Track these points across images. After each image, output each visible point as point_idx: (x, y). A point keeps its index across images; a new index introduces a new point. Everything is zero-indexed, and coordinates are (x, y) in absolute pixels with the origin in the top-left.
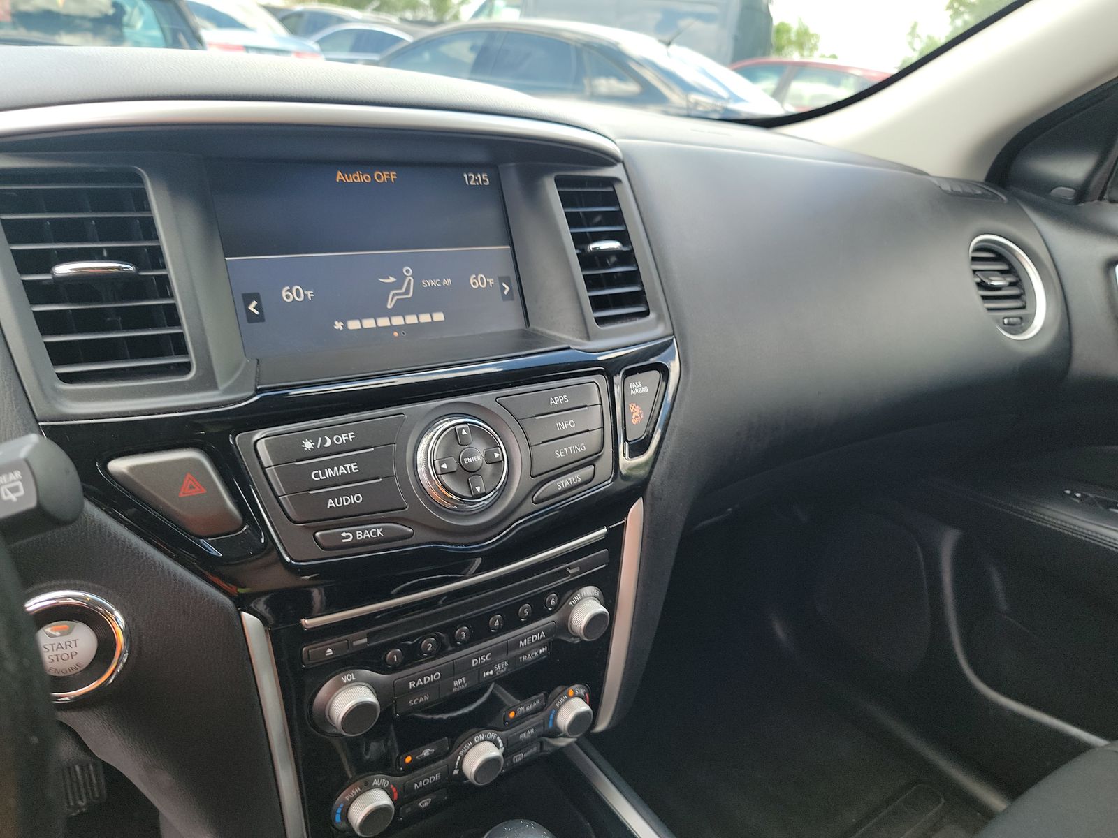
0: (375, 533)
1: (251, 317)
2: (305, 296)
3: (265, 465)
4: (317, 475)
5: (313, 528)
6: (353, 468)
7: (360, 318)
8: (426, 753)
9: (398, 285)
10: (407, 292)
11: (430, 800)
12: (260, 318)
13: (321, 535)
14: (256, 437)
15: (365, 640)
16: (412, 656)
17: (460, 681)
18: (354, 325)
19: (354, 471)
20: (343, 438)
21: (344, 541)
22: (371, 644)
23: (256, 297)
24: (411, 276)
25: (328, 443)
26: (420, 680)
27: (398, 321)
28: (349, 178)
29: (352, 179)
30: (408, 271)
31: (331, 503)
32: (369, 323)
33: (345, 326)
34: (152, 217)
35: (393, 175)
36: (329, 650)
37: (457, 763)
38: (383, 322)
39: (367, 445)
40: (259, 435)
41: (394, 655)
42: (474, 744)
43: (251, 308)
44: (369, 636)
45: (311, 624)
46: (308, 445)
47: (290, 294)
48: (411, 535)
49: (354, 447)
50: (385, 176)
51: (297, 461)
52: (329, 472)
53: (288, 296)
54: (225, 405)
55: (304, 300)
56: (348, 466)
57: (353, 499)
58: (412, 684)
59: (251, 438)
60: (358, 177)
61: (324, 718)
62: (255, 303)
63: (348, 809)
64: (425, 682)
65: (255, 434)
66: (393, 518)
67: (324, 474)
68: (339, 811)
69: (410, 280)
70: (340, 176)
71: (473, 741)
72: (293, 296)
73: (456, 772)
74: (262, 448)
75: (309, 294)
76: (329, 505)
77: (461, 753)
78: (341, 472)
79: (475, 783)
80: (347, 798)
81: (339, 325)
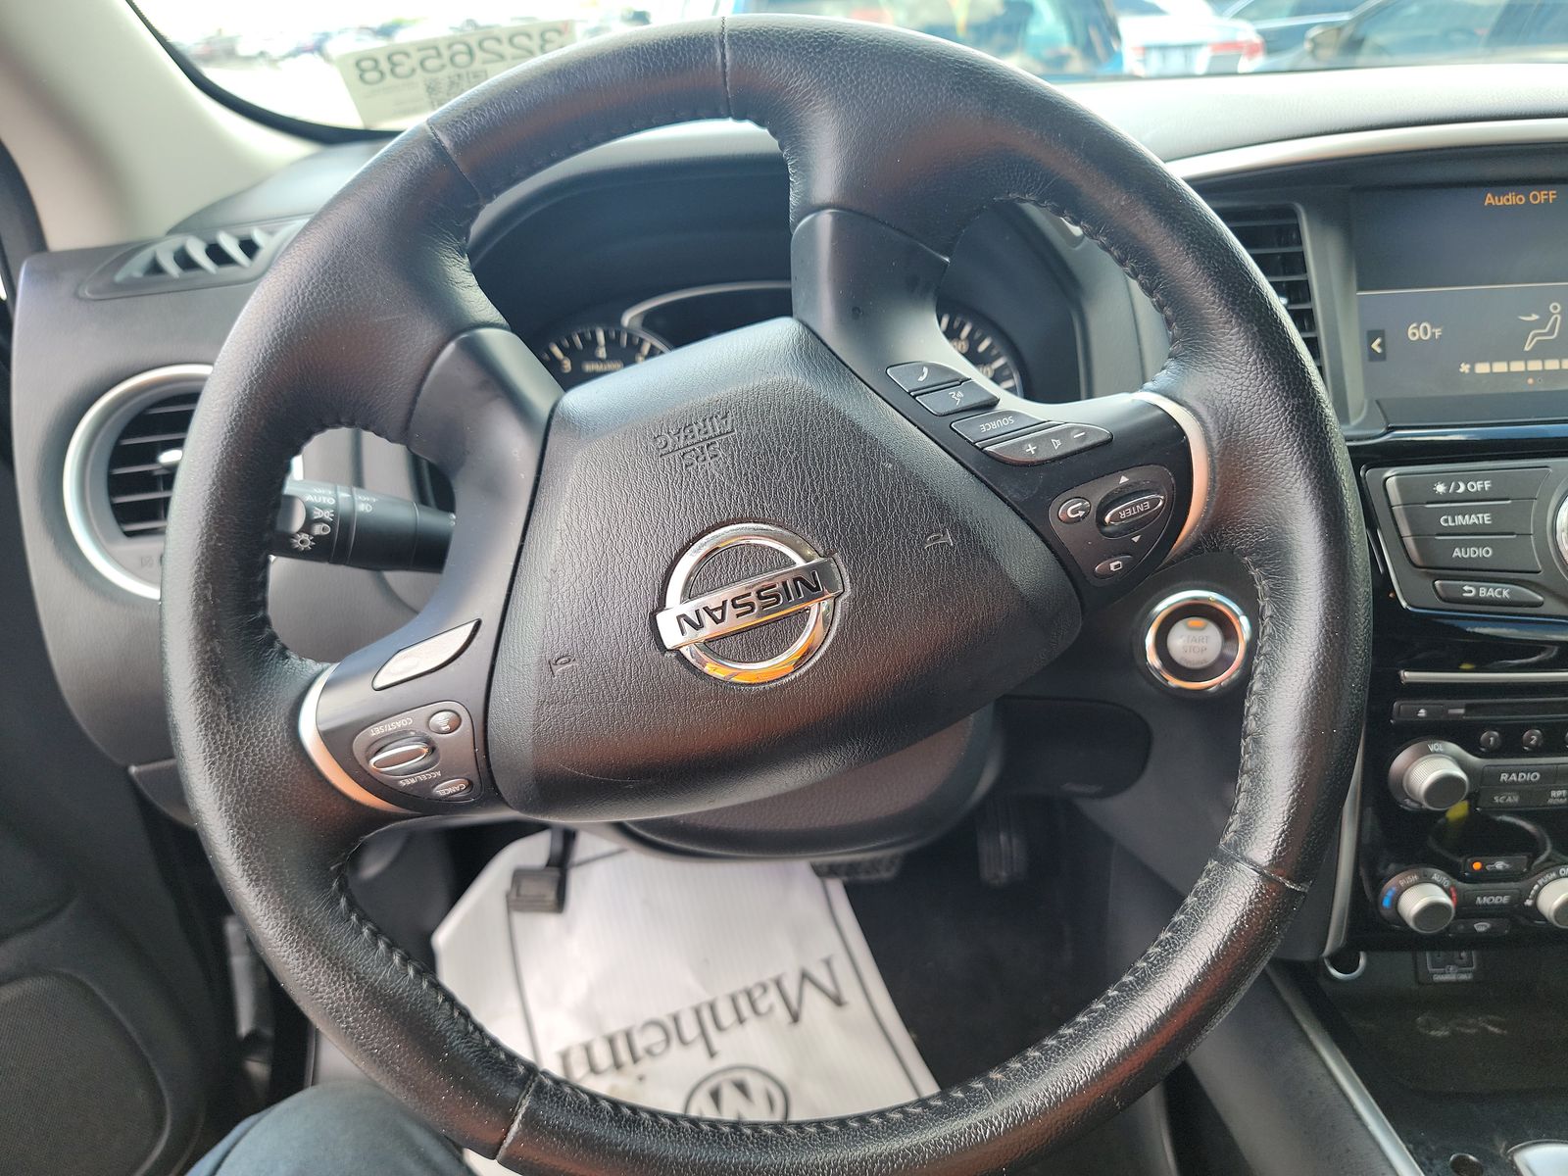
0: (1501, 593)
1: (1373, 356)
2: (1433, 334)
3: (1393, 503)
4: (1446, 521)
5: (1435, 574)
6: (1486, 519)
7: (1491, 360)
8: (1500, 865)
9: (1540, 324)
10: (1551, 332)
11: (1488, 925)
12: (1382, 357)
13: (1440, 584)
14: (1387, 474)
15: (1462, 711)
16: (1511, 745)
17: (1559, 793)
18: (1482, 368)
19: (1486, 522)
20: (1478, 486)
21: (1465, 595)
22: (1468, 718)
23: (1380, 333)
24: (1559, 313)
25: (1462, 489)
26: (1513, 775)
27: (1535, 365)
28: (1499, 201)
29: (1503, 201)
30: (1556, 308)
31: (1457, 553)
32: (1500, 367)
33: (1472, 369)
34: (1303, 252)
35: (1553, 194)
36: (1422, 711)
37: (1532, 892)
38: (1518, 366)
39: (1504, 496)
40: (1390, 472)
41: (1491, 737)
42: (1559, 877)
43: (1375, 346)
44: (1468, 707)
45: (1410, 678)
46: (1440, 488)
47: (1416, 332)
48: (1539, 604)
49: (1489, 497)
50: (1543, 196)
51: (1428, 503)
52: (1459, 519)
53: (1414, 334)
54: (1359, 439)
55: (1430, 338)
56: (1480, 516)
57: (1482, 552)
58: (1504, 777)
59: (1382, 475)
60: (1512, 199)
61: (1401, 786)
62: (1378, 341)
63: (1400, 895)
64: (1519, 779)
65: (1385, 471)
66: (1523, 581)
67: (1454, 521)
68: (1390, 894)
69: (1556, 318)
70: (1489, 199)
71: (1558, 873)
72: (1420, 334)
73: (1529, 902)
74: (1391, 483)
75: (1438, 332)
76: (1455, 554)
77: (1540, 882)
78: (1472, 521)
79: (1555, 923)
80: (1402, 883)
81: (1465, 368)
